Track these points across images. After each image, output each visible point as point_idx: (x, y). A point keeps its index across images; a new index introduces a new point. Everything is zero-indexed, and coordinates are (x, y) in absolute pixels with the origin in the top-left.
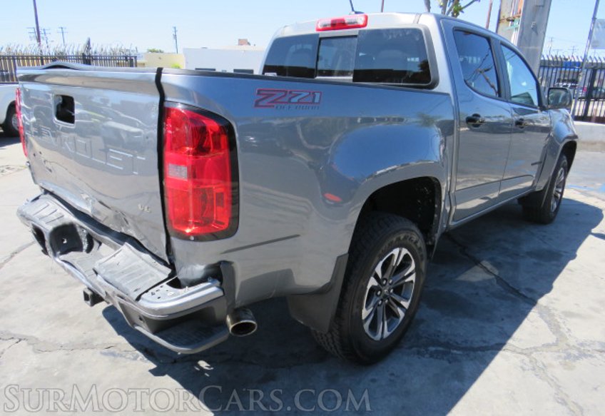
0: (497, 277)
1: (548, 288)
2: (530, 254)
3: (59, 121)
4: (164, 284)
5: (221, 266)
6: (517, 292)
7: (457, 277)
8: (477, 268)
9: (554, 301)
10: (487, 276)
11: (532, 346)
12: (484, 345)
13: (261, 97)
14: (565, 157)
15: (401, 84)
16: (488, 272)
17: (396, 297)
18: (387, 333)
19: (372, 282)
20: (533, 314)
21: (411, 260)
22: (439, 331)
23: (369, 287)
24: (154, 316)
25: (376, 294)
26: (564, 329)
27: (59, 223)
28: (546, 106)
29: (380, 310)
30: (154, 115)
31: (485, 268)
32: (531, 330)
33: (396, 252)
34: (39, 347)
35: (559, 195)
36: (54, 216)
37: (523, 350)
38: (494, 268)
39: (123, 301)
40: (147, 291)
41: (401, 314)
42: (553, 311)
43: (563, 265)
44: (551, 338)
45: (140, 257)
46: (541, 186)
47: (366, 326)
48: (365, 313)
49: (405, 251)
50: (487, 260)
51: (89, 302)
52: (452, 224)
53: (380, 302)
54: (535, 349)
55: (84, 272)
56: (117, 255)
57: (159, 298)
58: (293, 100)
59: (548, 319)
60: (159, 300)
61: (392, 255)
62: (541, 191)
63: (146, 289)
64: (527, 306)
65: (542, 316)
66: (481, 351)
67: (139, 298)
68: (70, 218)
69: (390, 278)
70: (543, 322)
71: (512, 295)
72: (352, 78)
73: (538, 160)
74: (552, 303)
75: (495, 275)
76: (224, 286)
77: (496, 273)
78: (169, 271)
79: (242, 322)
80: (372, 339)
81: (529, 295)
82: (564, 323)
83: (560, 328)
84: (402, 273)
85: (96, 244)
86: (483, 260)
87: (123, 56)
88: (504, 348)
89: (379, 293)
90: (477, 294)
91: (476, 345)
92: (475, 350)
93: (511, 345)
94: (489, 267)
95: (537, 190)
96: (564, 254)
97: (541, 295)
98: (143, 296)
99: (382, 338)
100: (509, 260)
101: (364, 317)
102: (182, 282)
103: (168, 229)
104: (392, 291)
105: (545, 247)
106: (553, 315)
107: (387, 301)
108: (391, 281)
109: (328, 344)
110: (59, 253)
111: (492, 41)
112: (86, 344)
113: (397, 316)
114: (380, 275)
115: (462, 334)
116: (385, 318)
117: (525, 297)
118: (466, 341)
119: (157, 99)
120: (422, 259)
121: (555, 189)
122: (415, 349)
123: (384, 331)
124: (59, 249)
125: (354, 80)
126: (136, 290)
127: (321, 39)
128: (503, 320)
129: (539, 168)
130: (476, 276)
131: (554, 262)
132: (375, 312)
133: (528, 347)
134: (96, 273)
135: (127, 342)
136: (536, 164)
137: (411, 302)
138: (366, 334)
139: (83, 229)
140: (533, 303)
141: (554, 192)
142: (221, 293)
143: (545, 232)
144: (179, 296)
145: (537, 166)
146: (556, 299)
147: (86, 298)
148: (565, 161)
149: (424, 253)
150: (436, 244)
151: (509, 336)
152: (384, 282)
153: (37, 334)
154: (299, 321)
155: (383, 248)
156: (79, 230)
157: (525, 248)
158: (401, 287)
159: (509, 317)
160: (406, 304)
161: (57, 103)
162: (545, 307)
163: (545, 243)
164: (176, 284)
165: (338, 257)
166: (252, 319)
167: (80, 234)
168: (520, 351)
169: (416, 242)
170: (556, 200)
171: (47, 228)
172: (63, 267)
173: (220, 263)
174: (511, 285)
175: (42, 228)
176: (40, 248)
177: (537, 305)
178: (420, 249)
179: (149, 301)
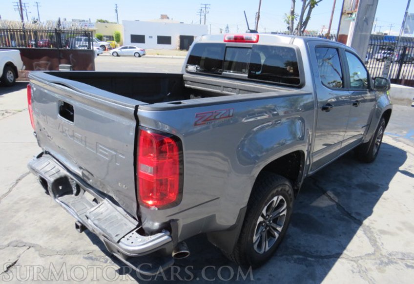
0: (337, 204)
1: (370, 213)
2: (359, 186)
3: (61, 117)
4: (134, 232)
5: (171, 224)
6: (349, 215)
7: (311, 203)
8: (324, 197)
9: (373, 222)
10: (331, 203)
11: (359, 255)
12: (329, 254)
13: (198, 118)
14: (383, 119)
15: (280, 83)
16: (331, 199)
17: (274, 225)
18: (267, 248)
19: (260, 219)
20: (360, 232)
21: (284, 202)
22: (300, 244)
23: (258, 223)
24: (129, 254)
25: (262, 225)
26: (379, 244)
27: (57, 176)
28: (373, 88)
29: (264, 234)
30: (132, 134)
31: (330, 196)
32: (358, 244)
33: (275, 199)
34: (43, 252)
35: (379, 144)
36: (54, 171)
37: (353, 258)
38: (335, 197)
39: (106, 240)
40: (124, 237)
41: (277, 235)
42: (372, 230)
43: (380, 195)
44: (371, 250)
45: (116, 209)
46: (367, 139)
47: (255, 247)
48: (255, 238)
49: (281, 197)
50: (331, 191)
51: (79, 230)
52: (310, 173)
53: (264, 230)
54: (361, 258)
55: (76, 211)
56: (101, 206)
57: (132, 243)
58: (217, 117)
59: (369, 235)
60: (132, 245)
61: (273, 201)
62: (367, 143)
63: (123, 236)
64: (356, 225)
65: (365, 234)
66: (326, 258)
67: (119, 241)
68: (64, 172)
69: (271, 214)
70: (366, 238)
71: (346, 217)
72: (247, 75)
73: (366, 124)
74: (372, 223)
75: (336, 202)
76: (172, 235)
77: (337, 201)
78: (137, 223)
79: (180, 252)
80: (259, 254)
81: (358, 217)
82: (379, 238)
83: (377, 242)
84: (278, 210)
85: (82, 191)
86: (328, 190)
87: (84, 31)
88: (341, 256)
89: (264, 224)
90: (324, 216)
91: (323, 254)
92: (322, 257)
93: (345, 254)
94: (332, 196)
95: (365, 142)
96: (381, 186)
97: (365, 218)
98: (121, 240)
99: (264, 252)
100: (345, 190)
101: (254, 241)
102: (146, 232)
103: (138, 200)
104: (271, 222)
105: (368, 180)
106: (373, 232)
107: (268, 228)
108: (271, 216)
109: (231, 257)
110: (57, 196)
111: (340, 50)
112: (73, 251)
113: (274, 237)
114: (265, 215)
115: (314, 246)
116: (267, 238)
117: (355, 219)
118: (317, 251)
119: (134, 124)
120: (291, 201)
121: (376, 140)
122: (284, 257)
123: (266, 247)
124: (58, 193)
125: (248, 77)
126: (117, 236)
127: (227, 47)
128: (340, 236)
129: (366, 128)
130: (323, 202)
131: (374, 193)
132: (261, 237)
133: (357, 256)
134: (88, 218)
135: (99, 250)
136: (364, 126)
137: (283, 227)
138: (255, 251)
139: (74, 181)
140: (360, 223)
141: (376, 142)
142: (170, 240)
143: (369, 169)
144: (145, 242)
145: (365, 128)
146: (375, 221)
147: (77, 227)
148: (384, 122)
149: (292, 197)
150: (300, 189)
151: (344, 248)
152: (267, 217)
153: (40, 243)
154: (214, 244)
155: (268, 198)
156: (70, 180)
157: (355, 181)
158: (277, 218)
159: (345, 233)
160: (279, 229)
161: (60, 105)
162: (368, 226)
163: (369, 178)
164: (142, 232)
165: (241, 209)
166: (187, 250)
167: (71, 183)
168: (351, 259)
169: (288, 191)
170: (376, 147)
171: (51, 180)
172: (61, 206)
173: (170, 221)
174: (346, 209)
175: (46, 180)
176: (44, 190)
177: (363, 225)
178: (290, 195)
179: (125, 245)
